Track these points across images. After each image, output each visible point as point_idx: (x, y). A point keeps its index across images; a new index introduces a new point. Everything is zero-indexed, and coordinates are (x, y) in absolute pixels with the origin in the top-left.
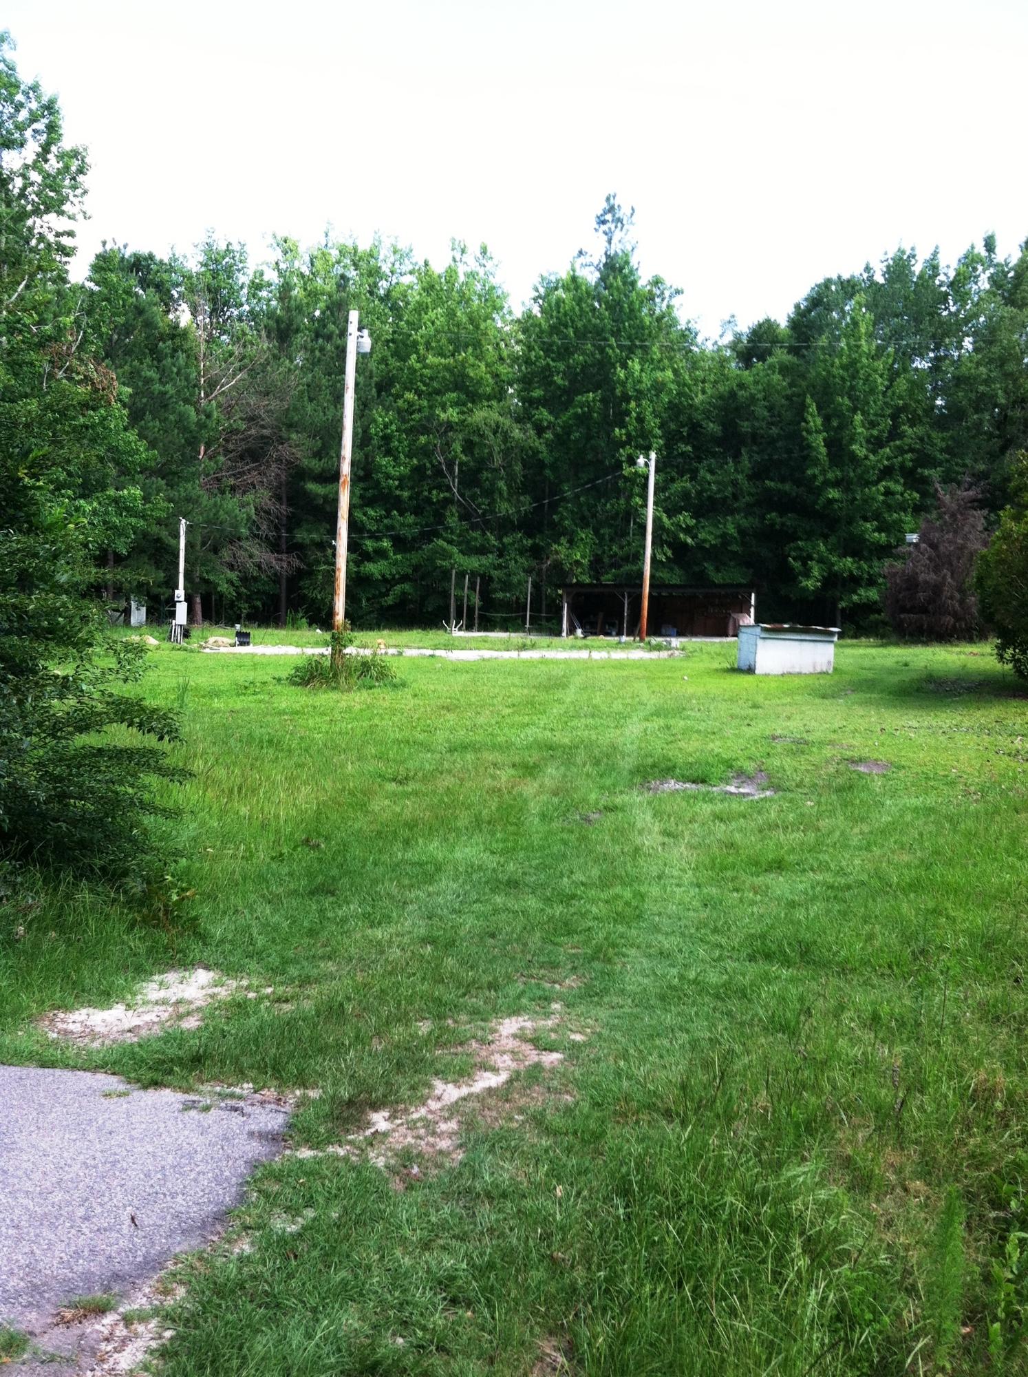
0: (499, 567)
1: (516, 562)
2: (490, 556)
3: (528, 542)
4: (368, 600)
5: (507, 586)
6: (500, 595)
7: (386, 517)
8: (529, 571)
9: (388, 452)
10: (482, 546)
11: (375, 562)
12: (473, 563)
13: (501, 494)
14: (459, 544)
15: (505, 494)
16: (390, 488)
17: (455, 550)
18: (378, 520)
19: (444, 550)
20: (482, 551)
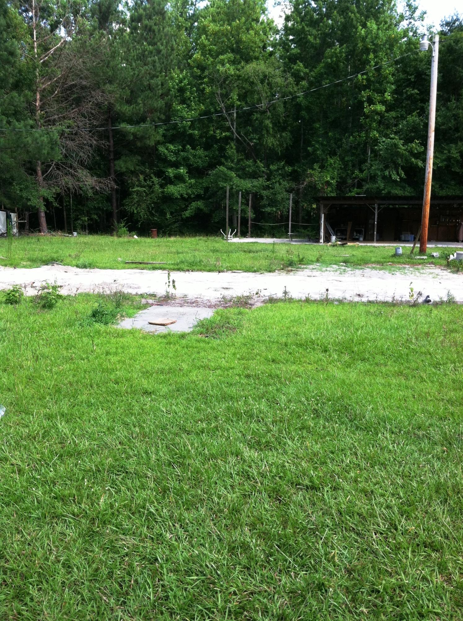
0: (267, 188)
1: (280, 184)
2: (260, 179)
3: (289, 169)
4: (172, 213)
5: (273, 202)
6: (268, 209)
7: (182, 151)
8: (289, 191)
9: (183, 102)
10: (254, 172)
11: (175, 185)
12: (248, 184)
13: (268, 131)
14: (237, 170)
15: (271, 131)
16: (184, 127)
17: (233, 174)
18: (176, 153)
19: (225, 175)
20: (254, 175)
